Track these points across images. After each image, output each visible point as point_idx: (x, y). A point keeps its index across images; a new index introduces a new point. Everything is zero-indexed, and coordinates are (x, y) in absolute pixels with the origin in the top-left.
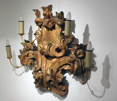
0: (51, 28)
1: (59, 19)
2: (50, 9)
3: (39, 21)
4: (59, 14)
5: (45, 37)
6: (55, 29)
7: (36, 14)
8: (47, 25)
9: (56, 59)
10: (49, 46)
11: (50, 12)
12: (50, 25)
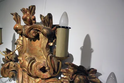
0: (33, 37)
1: (44, 25)
2: (33, 11)
3: (18, 28)
4: (44, 18)
5: (26, 48)
6: (39, 40)
7: (14, 19)
8: (28, 34)
9: (40, 79)
10: (31, 63)
11: (33, 15)
12: (32, 34)
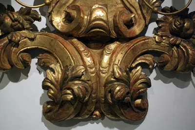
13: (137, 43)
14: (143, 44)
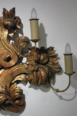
9: (3, 70)
13: (13, 70)
14: (17, 70)
